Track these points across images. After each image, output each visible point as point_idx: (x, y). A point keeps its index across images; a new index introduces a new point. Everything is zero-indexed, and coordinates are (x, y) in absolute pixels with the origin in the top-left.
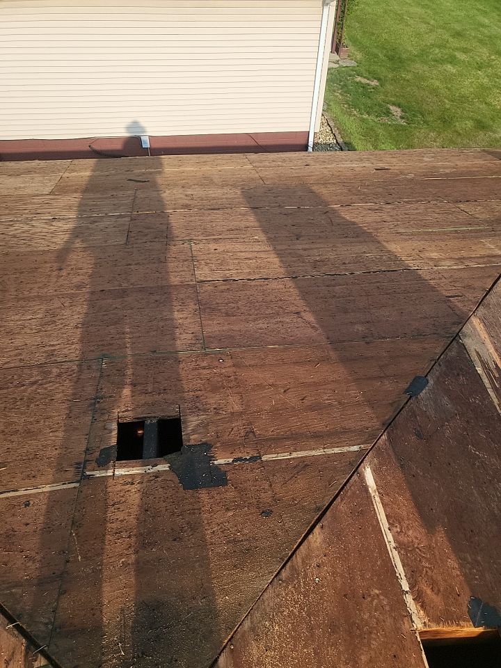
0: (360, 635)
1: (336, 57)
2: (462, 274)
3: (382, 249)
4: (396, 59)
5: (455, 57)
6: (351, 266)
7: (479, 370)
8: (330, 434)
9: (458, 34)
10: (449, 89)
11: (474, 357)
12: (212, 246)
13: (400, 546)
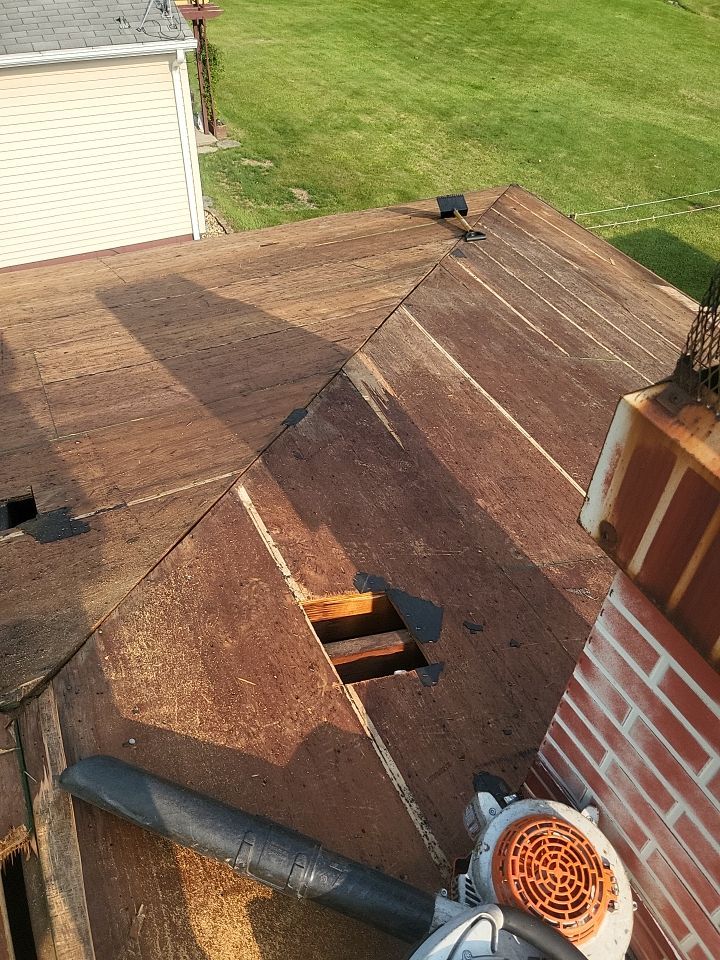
0: (239, 612)
1: (211, 138)
2: (351, 321)
3: (266, 316)
4: (288, 133)
5: (358, 121)
6: (230, 338)
7: (367, 397)
8: (201, 472)
9: (356, 94)
10: (360, 160)
11: (360, 387)
12: (61, 351)
13: (279, 544)
